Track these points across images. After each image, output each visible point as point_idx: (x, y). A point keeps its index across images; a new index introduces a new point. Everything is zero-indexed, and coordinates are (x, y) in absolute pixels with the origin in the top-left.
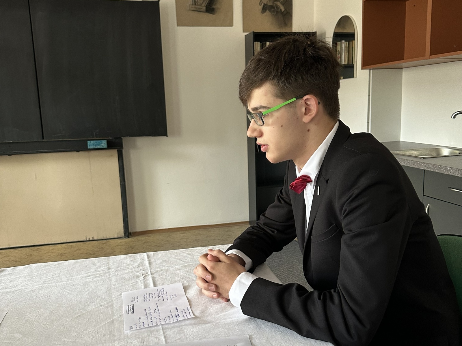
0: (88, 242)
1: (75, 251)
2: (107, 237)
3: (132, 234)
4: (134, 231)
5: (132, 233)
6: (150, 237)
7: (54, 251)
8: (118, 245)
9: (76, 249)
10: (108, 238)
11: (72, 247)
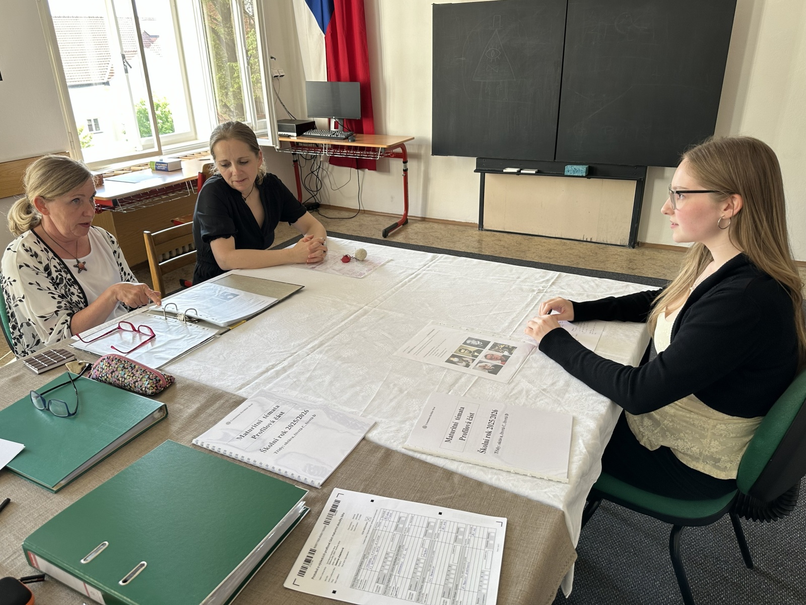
0: (585, 243)
2: (607, 241)
3: (640, 245)
4: (643, 241)
7: (545, 244)
10: (609, 243)
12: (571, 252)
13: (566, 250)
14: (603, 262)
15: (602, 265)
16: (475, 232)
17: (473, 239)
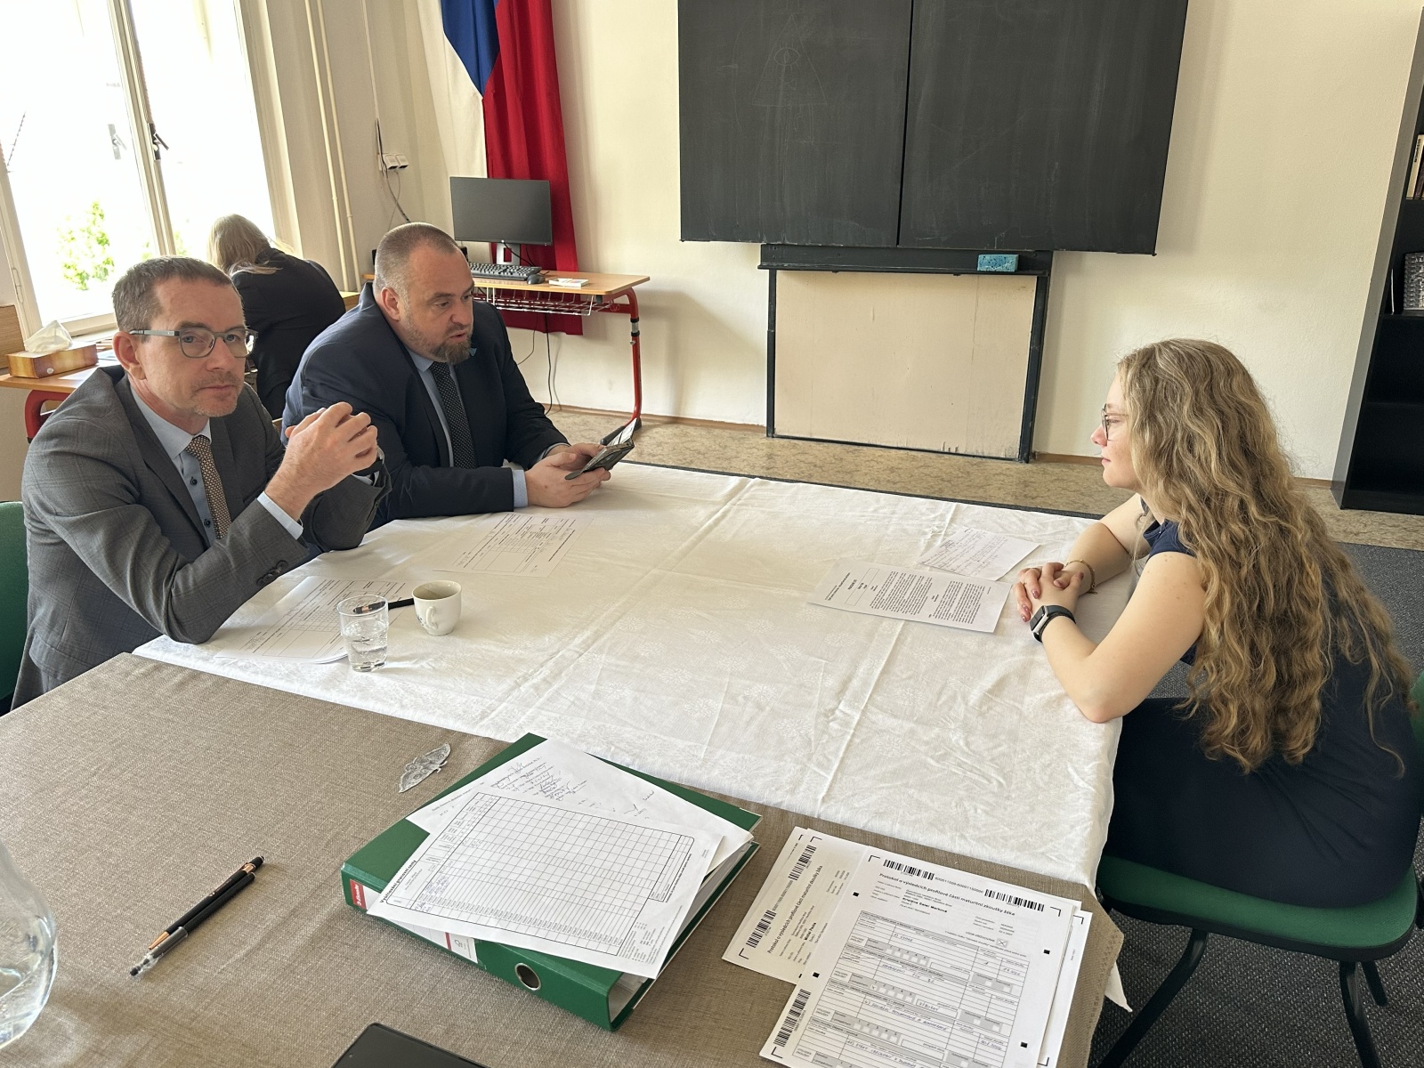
0: (946, 456)
1: (917, 468)
2: (983, 453)
3: (1037, 457)
4: (1043, 450)
5: (1036, 454)
7: (883, 460)
8: (1000, 474)
9: (920, 464)
10: (986, 455)
11: (914, 459)
16: (762, 440)
17: (760, 453)
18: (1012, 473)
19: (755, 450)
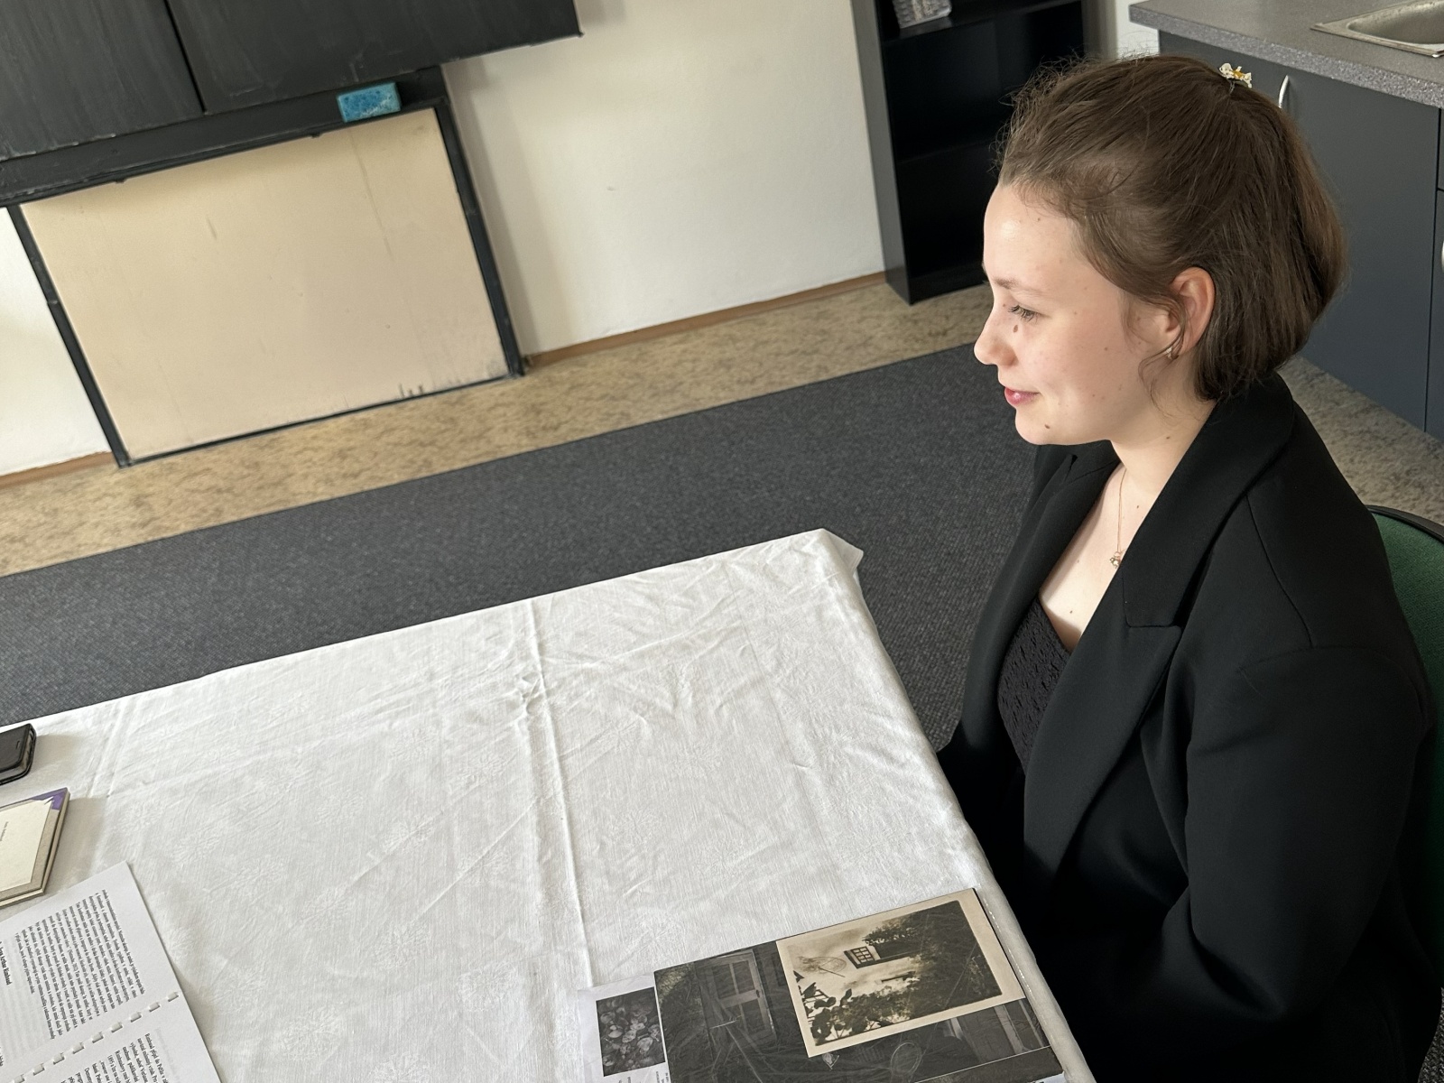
2: (459, 381)
3: (532, 362)
4: (537, 351)
5: (530, 358)
6: (584, 365)
8: (496, 405)
10: (464, 382)
12: (393, 438)
13: (378, 438)
14: (480, 437)
15: (483, 446)
16: (112, 477)
17: (119, 501)
18: (511, 399)
19: (108, 500)
